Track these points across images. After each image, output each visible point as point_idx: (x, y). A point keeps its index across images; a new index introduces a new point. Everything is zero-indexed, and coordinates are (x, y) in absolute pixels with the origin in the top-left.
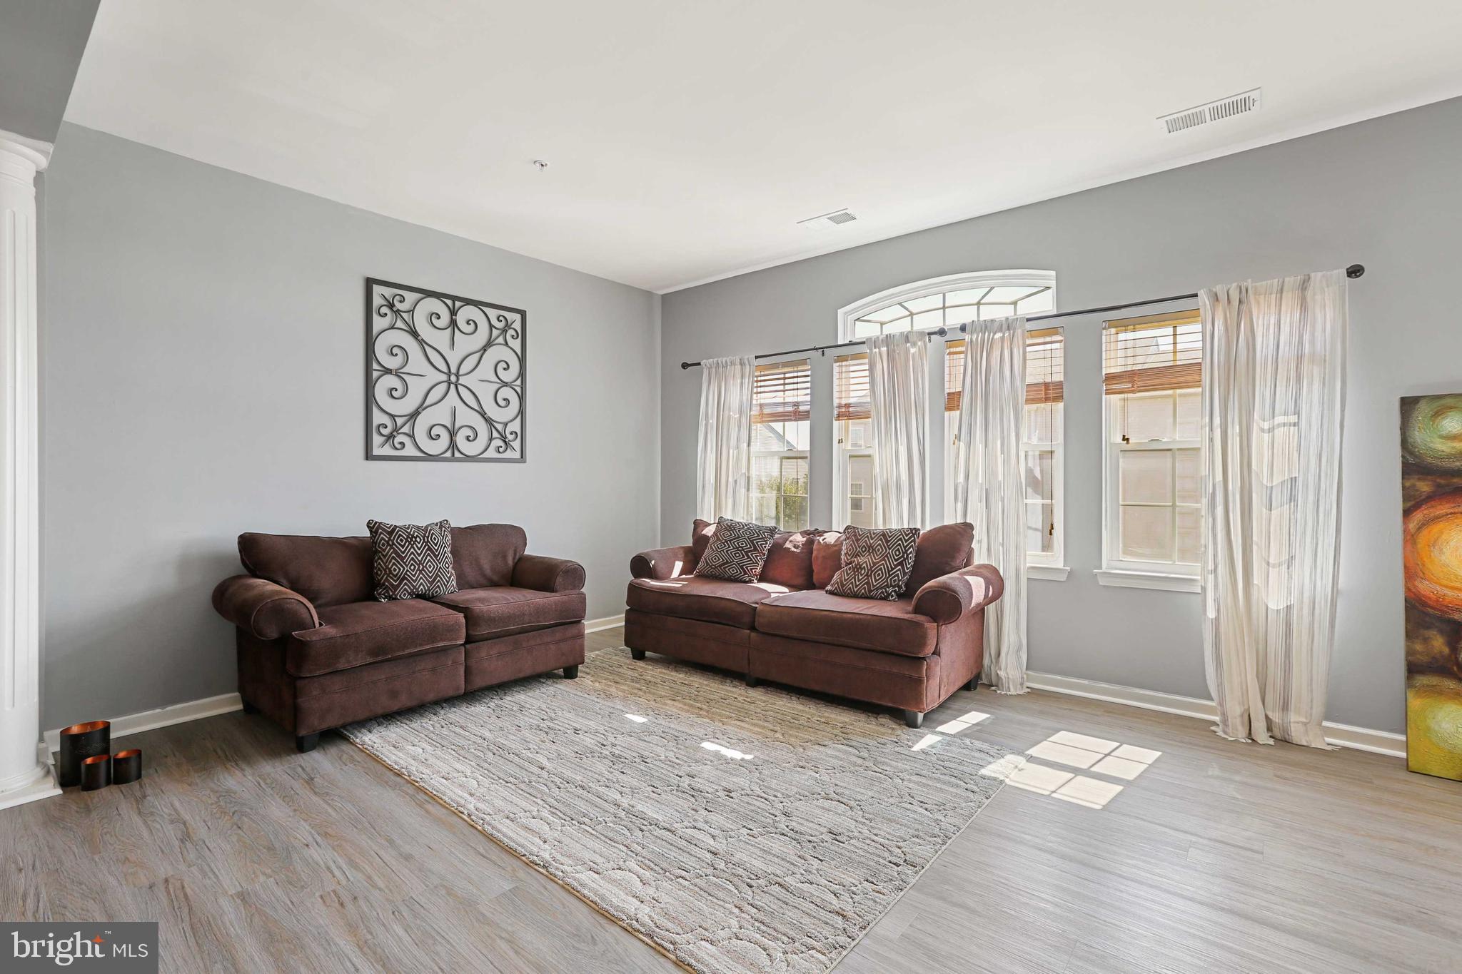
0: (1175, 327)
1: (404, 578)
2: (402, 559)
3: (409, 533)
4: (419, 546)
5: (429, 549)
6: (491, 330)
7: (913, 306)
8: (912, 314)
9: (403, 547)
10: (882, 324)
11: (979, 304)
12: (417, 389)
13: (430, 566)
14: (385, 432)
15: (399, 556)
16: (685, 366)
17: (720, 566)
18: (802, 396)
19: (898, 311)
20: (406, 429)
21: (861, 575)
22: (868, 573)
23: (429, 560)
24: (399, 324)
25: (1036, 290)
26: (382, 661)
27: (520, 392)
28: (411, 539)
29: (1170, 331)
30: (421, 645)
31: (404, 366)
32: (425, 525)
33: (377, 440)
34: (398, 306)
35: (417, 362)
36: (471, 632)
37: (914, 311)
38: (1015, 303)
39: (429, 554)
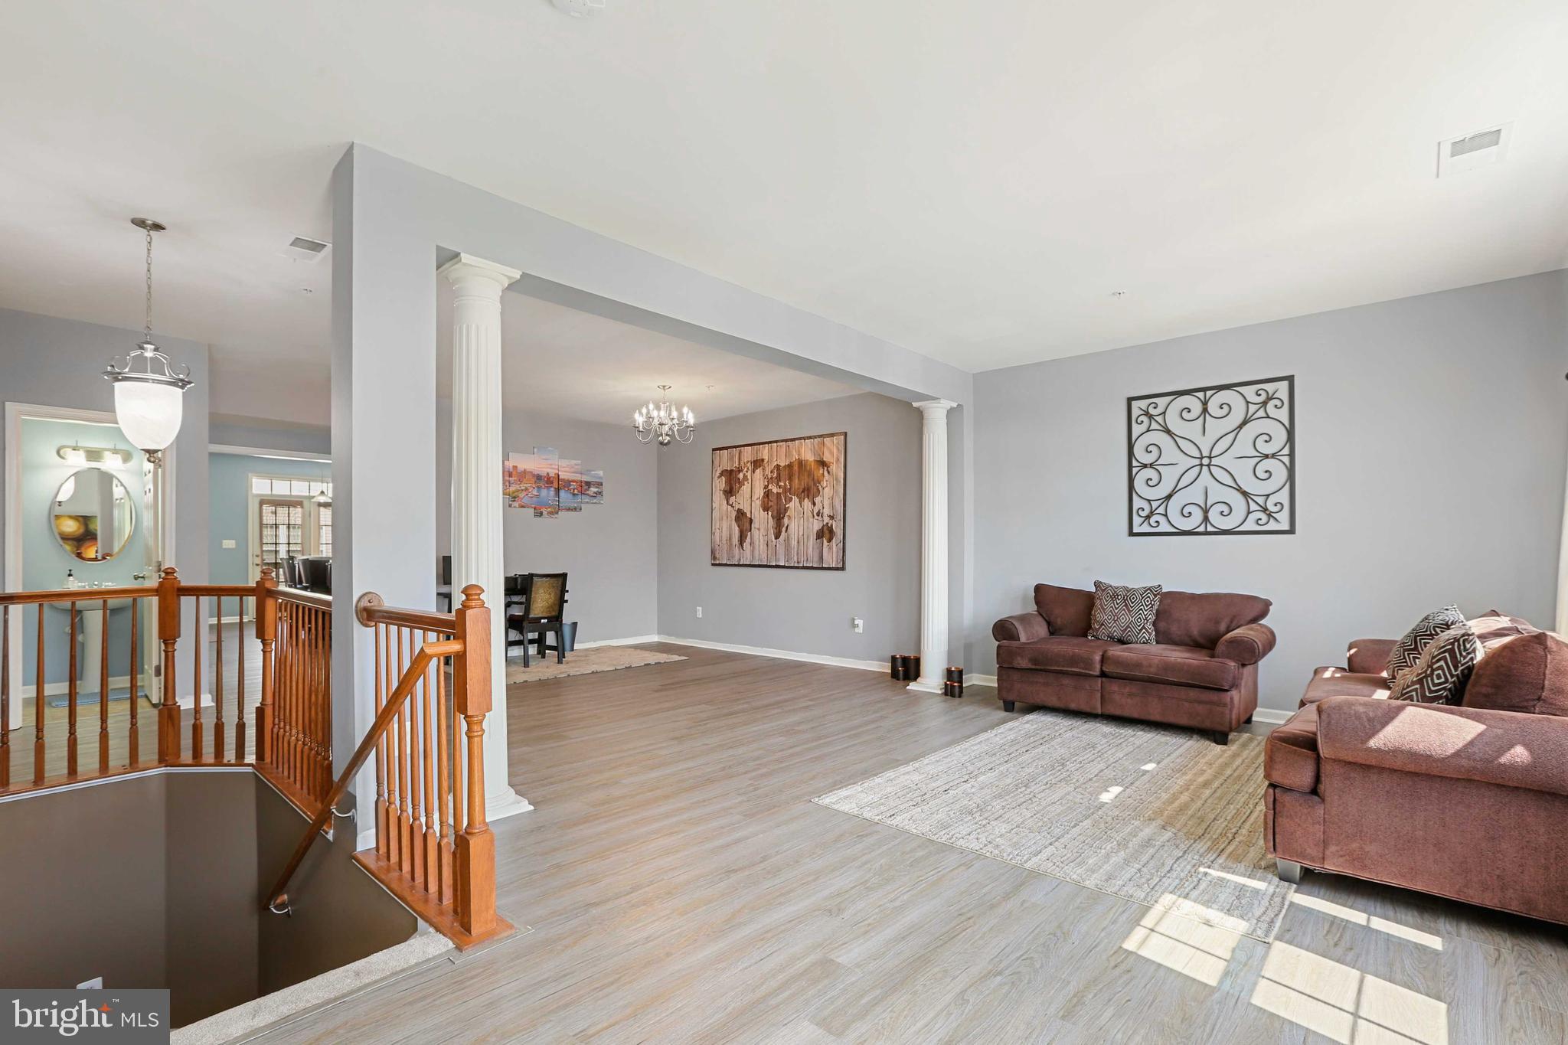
1: (1103, 624)
2: (1104, 610)
3: (1115, 592)
4: (1118, 602)
5: (1126, 605)
6: (1248, 407)
9: (1107, 601)
12: (1169, 477)
13: (1123, 619)
14: (1143, 514)
15: (1102, 607)
20: (1161, 510)
23: (1123, 614)
24: (1154, 426)
26: (1041, 670)
27: (1288, 464)
28: (1115, 596)
30: (1063, 667)
31: (1158, 459)
32: (1131, 587)
33: (1137, 520)
34: (1152, 411)
35: (1170, 453)
36: (1104, 669)
39: (1124, 610)
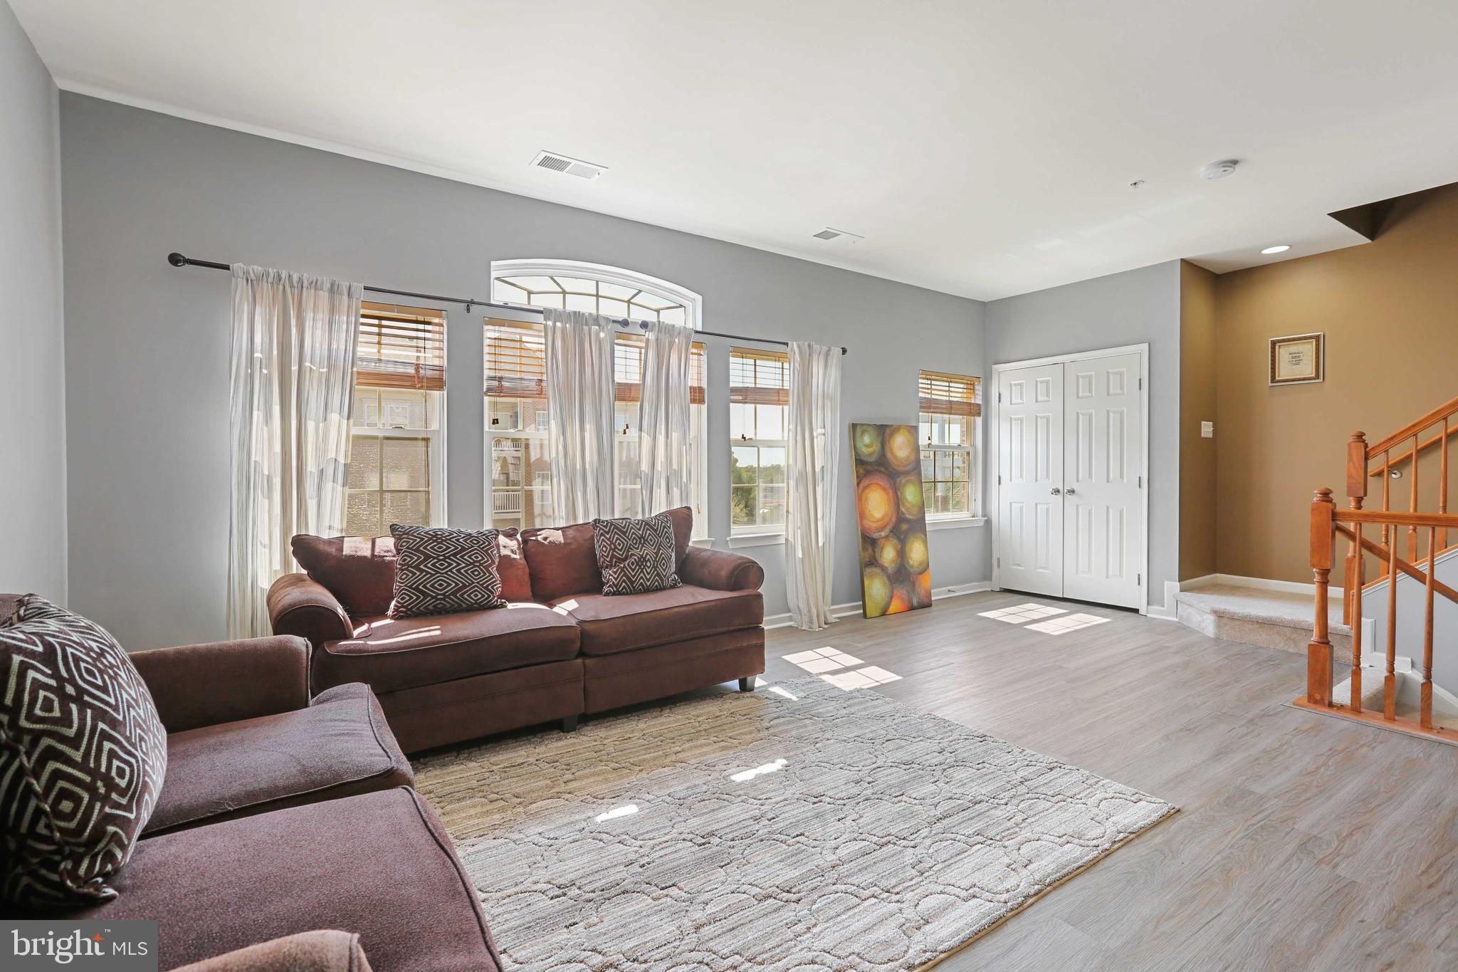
0: (755, 360)
7: (568, 284)
8: (564, 292)
10: (530, 293)
11: (629, 302)
16: (175, 259)
17: (454, 594)
18: (433, 356)
19: (546, 284)
21: (649, 568)
22: (654, 564)
25: (675, 305)
29: (752, 362)
37: (567, 290)
38: (658, 311)
